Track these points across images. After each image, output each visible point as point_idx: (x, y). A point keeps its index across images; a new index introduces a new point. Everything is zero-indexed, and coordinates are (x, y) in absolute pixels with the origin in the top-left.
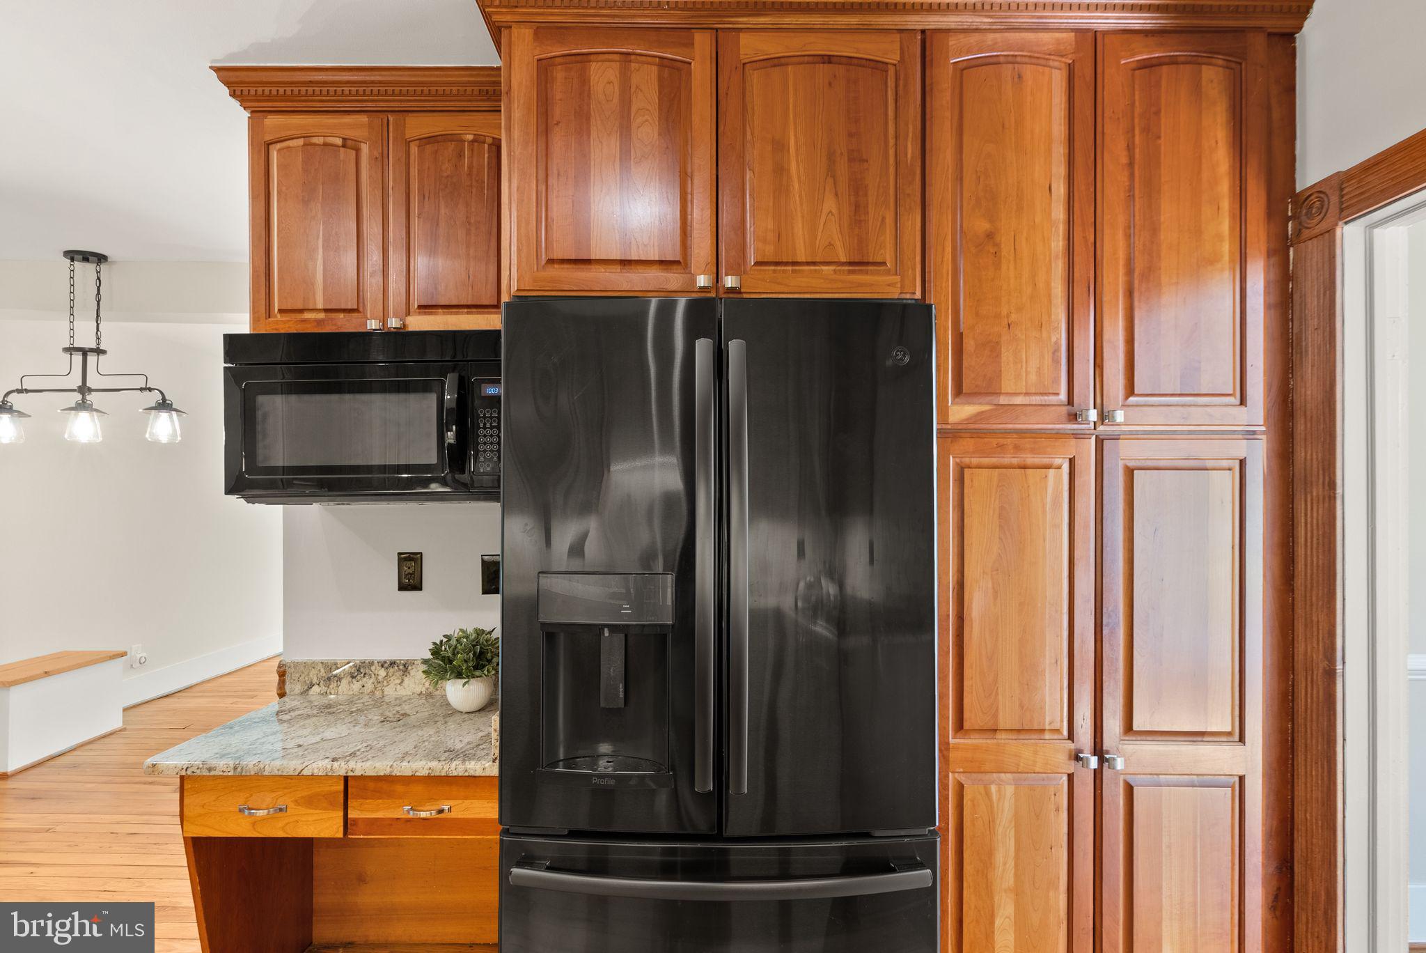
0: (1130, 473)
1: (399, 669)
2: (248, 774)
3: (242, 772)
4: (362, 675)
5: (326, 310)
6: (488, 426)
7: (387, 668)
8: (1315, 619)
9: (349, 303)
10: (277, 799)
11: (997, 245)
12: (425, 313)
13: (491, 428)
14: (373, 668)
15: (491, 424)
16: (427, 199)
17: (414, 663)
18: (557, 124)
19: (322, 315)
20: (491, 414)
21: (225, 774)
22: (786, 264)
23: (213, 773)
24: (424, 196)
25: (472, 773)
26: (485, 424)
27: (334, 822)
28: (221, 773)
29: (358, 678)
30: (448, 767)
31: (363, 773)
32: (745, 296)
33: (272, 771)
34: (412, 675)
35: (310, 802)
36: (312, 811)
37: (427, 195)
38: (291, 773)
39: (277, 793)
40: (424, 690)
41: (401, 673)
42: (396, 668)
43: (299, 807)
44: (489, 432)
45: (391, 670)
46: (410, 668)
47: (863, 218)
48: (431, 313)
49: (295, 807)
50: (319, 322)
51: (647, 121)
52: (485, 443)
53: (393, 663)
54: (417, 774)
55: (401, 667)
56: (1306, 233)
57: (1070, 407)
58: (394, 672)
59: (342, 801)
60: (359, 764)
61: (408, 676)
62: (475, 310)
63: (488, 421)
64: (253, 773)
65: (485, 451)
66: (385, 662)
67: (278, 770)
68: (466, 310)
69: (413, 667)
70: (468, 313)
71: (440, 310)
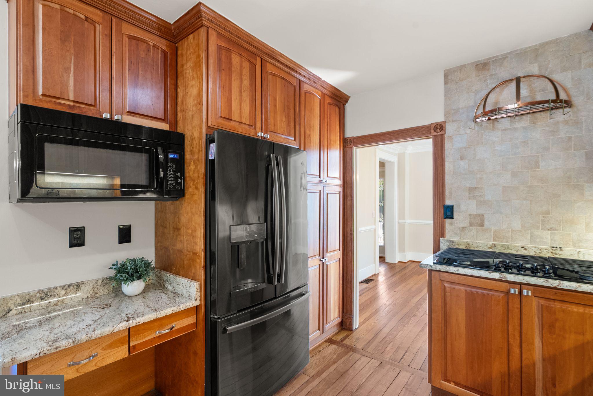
0: (327, 194)
1: (74, 288)
2: (82, 342)
3: (78, 342)
4: (49, 296)
5: (74, 102)
6: (171, 170)
7: (66, 289)
8: (348, 224)
9: (90, 101)
10: (92, 352)
11: (310, 138)
12: (130, 115)
13: (173, 171)
14: (56, 291)
15: (173, 170)
16: (132, 64)
17: (83, 283)
18: (223, 70)
19: (71, 103)
20: (173, 165)
21: (67, 347)
22: (276, 133)
23: (59, 349)
24: (131, 62)
25: (188, 307)
26: (170, 169)
27: (124, 351)
28: (65, 348)
29: (46, 298)
30: (179, 307)
31: (144, 322)
32: (268, 140)
33: (97, 336)
34: (82, 289)
35: (111, 346)
36: (112, 350)
37: (133, 62)
38: (108, 333)
39: (92, 349)
40: (89, 295)
41: (76, 289)
42: (72, 288)
43: (105, 351)
44: (172, 173)
45: (69, 290)
46: (81, 286)
47: (290, 124)
48: (133, 116)
49: (103, 351)
50: (70, 107)
51: (246, 79)
52: (170, 177)
53: (70, 286)
54: (168, 314)
55: (75, 287)
56: (347, 146)
57: (320, 178)
58: (71, 290)
59: (128, 340)
60: (142, 319)
61: (80, 290)
62: (154, 119)
63: (171, 168)
64: (85, 341)
65: (170, 181)
66: (65, 286)
67: (100, 334)
68: (150, 118)
69: (83, 285)
70: (150, 120)
71: (138, 116)
